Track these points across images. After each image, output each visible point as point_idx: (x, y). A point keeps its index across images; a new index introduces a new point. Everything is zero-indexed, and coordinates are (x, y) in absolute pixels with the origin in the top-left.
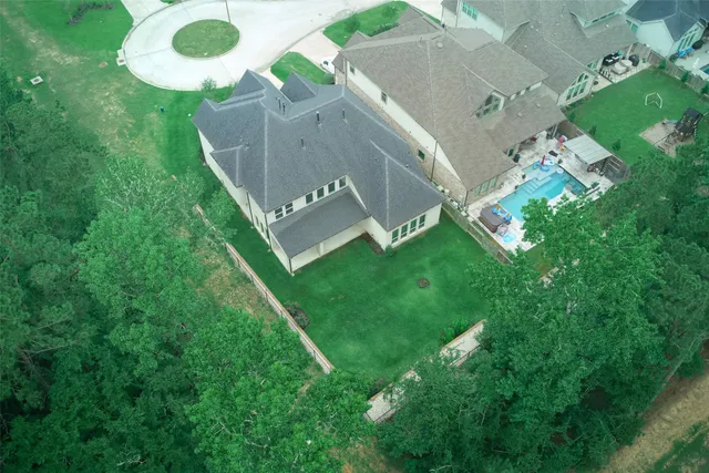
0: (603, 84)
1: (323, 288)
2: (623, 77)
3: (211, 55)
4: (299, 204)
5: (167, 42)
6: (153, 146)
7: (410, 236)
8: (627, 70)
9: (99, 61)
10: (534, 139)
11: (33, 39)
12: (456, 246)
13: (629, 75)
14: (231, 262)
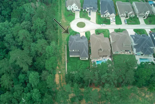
0: (123, 53)
1: (72, 60)
2: (127, 54)
3: (80, 27)
4: (73, 50)
5: (76, 23)
6: (66, 36)
7: (83, 59)
8: (128, 53)
9: (68, 23)
10: (107, 56)
11: (63, 17)
12: (88, 63)
13: (128, 54)
14: (65, 53)
